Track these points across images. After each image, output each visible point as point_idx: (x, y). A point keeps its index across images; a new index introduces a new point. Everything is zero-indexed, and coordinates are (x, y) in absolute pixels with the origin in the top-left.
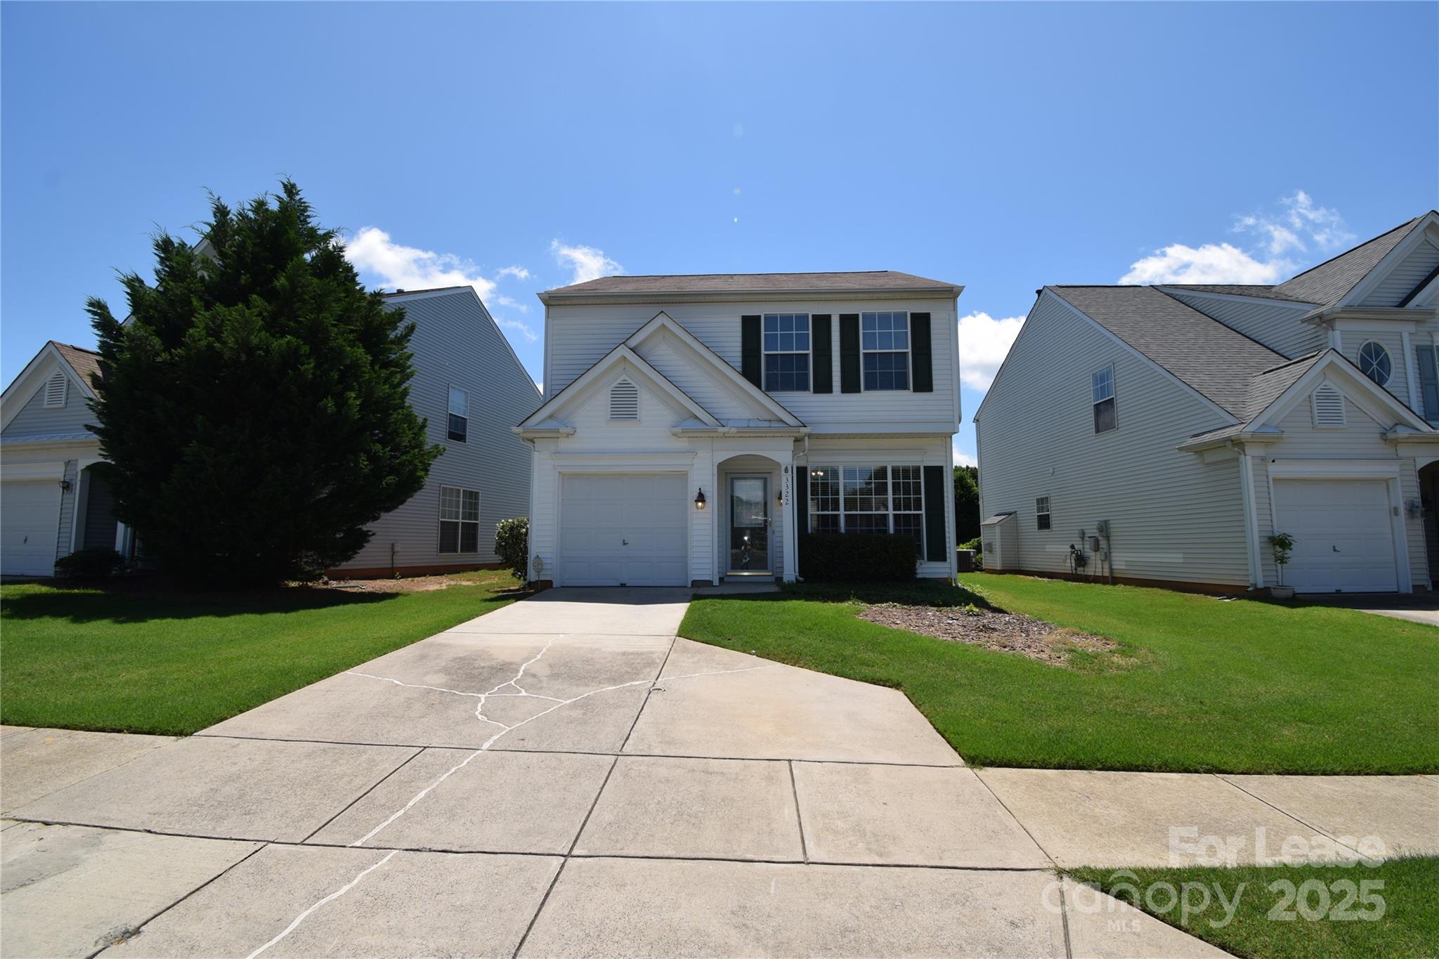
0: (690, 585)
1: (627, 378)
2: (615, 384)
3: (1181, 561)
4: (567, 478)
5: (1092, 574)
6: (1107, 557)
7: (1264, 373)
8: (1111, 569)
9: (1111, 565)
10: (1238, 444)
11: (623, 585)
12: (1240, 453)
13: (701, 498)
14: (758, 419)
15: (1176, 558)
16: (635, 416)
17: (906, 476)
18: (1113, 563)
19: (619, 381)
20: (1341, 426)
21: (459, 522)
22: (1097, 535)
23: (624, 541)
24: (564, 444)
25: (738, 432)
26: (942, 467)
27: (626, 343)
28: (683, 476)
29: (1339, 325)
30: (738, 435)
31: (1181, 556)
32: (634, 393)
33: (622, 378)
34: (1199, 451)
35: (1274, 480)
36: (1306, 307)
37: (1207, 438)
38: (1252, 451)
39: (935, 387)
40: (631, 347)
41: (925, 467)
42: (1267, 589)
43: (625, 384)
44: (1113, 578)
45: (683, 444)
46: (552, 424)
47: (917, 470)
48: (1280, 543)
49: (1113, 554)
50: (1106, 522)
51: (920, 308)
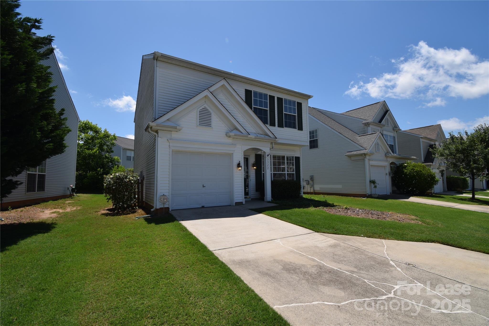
0: (234, 205)
1: (206, 106)
2: (201, 108)
3: (341, 187)
4: (176, 153)
5: (306, 191)
6: (313, 186)
7: (359, 136)
8: (314, 190)
9: (314, 189)
10: (365, 155)
11: (203, 207)
12: (365, 158)
13: (239, 165)
14: (258, 133)
15: (340, 186)
16: (210, 125)
17: (290, 160)
18: (315, 188)
19: (203, 107)
20: (379, 152)
21: (36, 174)
22: (309, 180)
23: (203, 185)
24: (174, 135)
25: (255, 138)
26: (299, 157)
27: (209, 89)
28: (230, 156)
29: (371, 126)
30: (255, 139)
31: (341, 186)
32: (210, 114)
33: (204, 106)
34: (350, 156)
35: (371, 165)
36: (362, 120)
37: (353, 153)
38: (368, 157)
39: (303, 129)
40: (211, 91)
41: (295, 157)
42: (371, 195)
43: (205, 109)
44: (314, 192)
45: (230, 141)
46: (169, 124)
47: (293, 157)
48: (373, 182)
49: (314, 186)
50: (313, 176)
51: (299, 100)
